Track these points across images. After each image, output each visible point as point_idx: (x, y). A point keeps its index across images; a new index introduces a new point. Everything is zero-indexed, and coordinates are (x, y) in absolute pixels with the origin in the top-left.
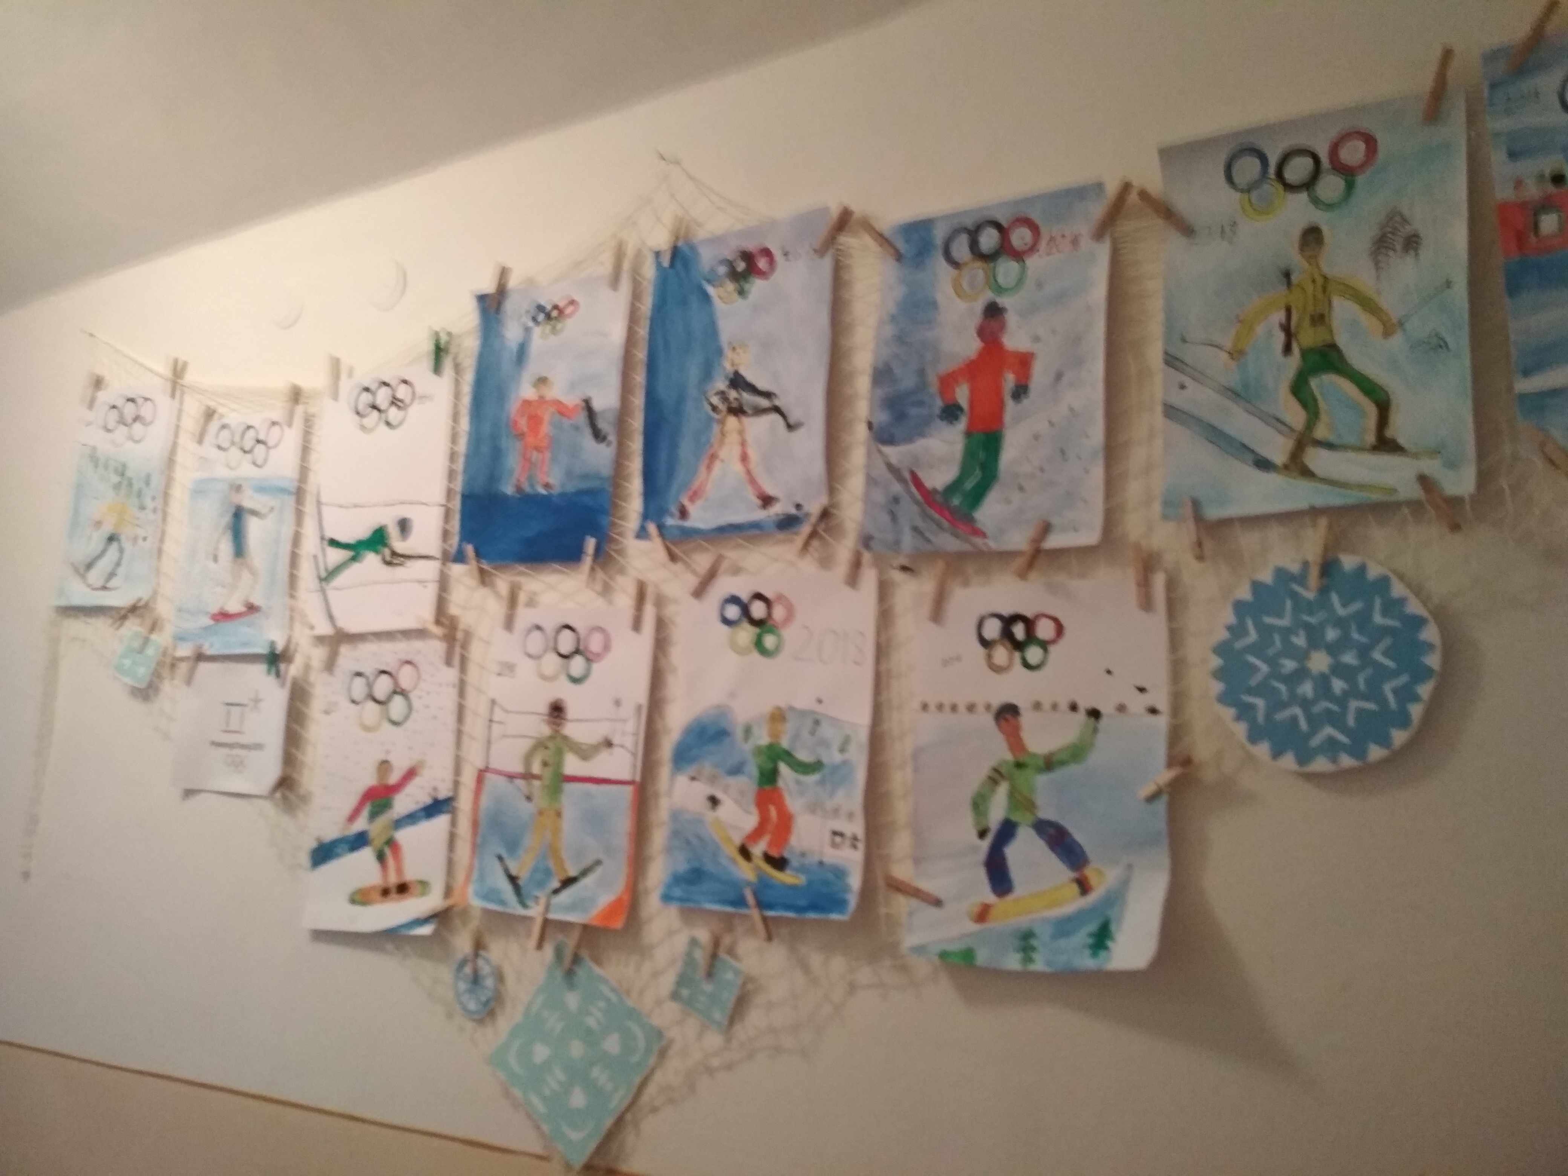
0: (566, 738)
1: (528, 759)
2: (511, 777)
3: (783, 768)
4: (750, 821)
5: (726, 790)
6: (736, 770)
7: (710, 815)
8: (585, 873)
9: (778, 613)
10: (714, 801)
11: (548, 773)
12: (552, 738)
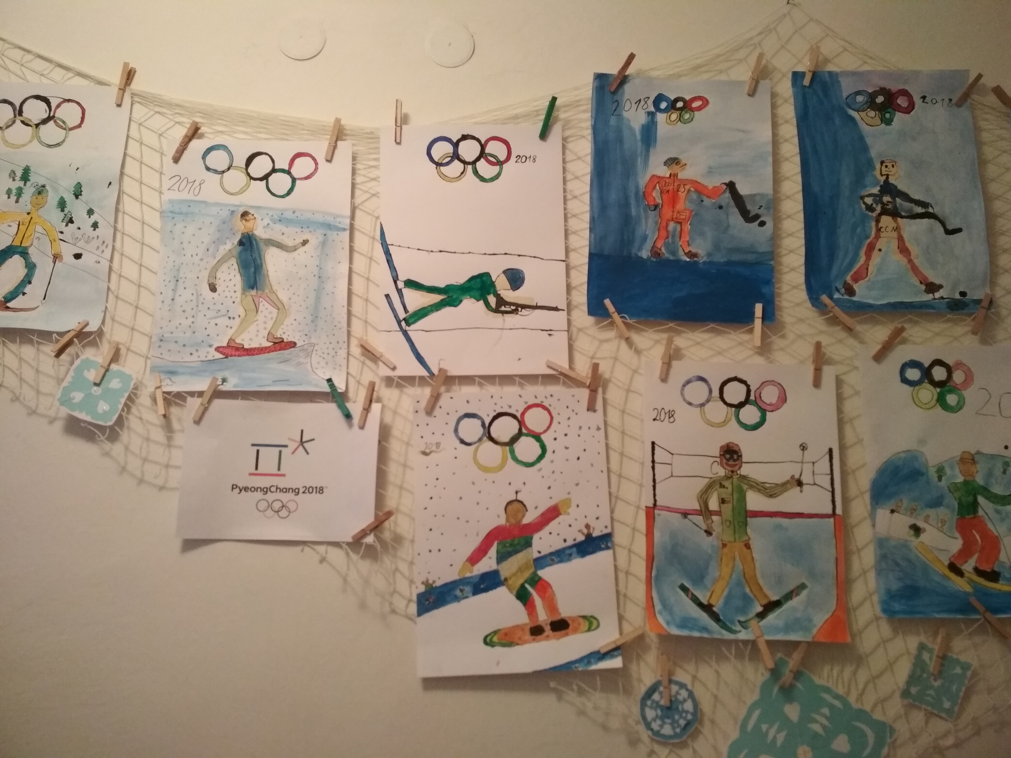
0: (744, 478)
1: (704, 497)
2: (685, 514)
3: (981, 500)
4: (956, 545)
5: (926, 519)
6: (937, 503)
7: (914, 542)
8: (789, 596)
9: (958, 377)
10: (916, 530)
11: (727, 509)
12: (727, 478)
